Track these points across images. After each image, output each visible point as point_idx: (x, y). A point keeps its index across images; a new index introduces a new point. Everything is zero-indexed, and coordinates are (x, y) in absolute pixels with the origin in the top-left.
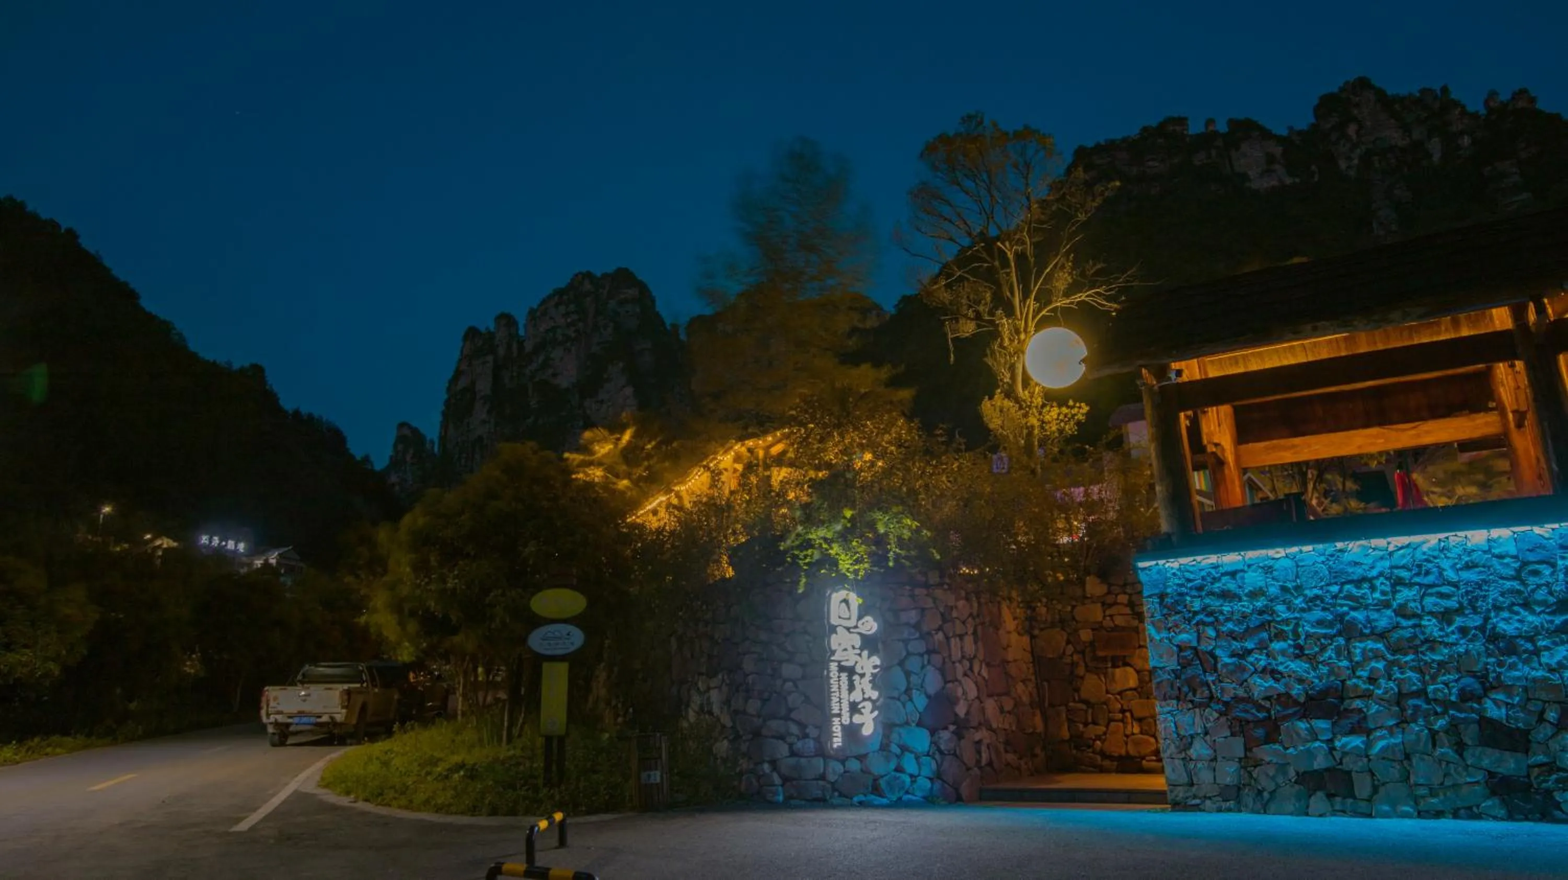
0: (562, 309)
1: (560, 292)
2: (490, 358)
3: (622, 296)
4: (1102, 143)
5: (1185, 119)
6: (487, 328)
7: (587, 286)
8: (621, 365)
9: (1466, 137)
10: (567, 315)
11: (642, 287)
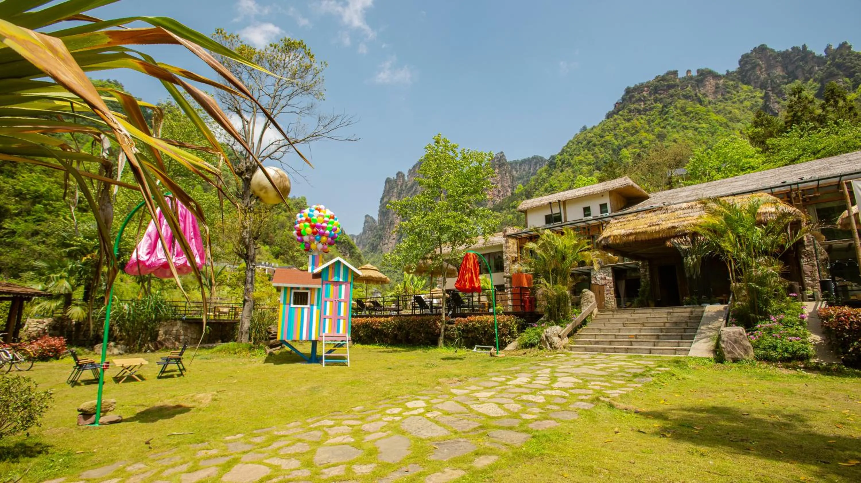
1: (420, 162)
5: (677, 71)
6: (394, 178)
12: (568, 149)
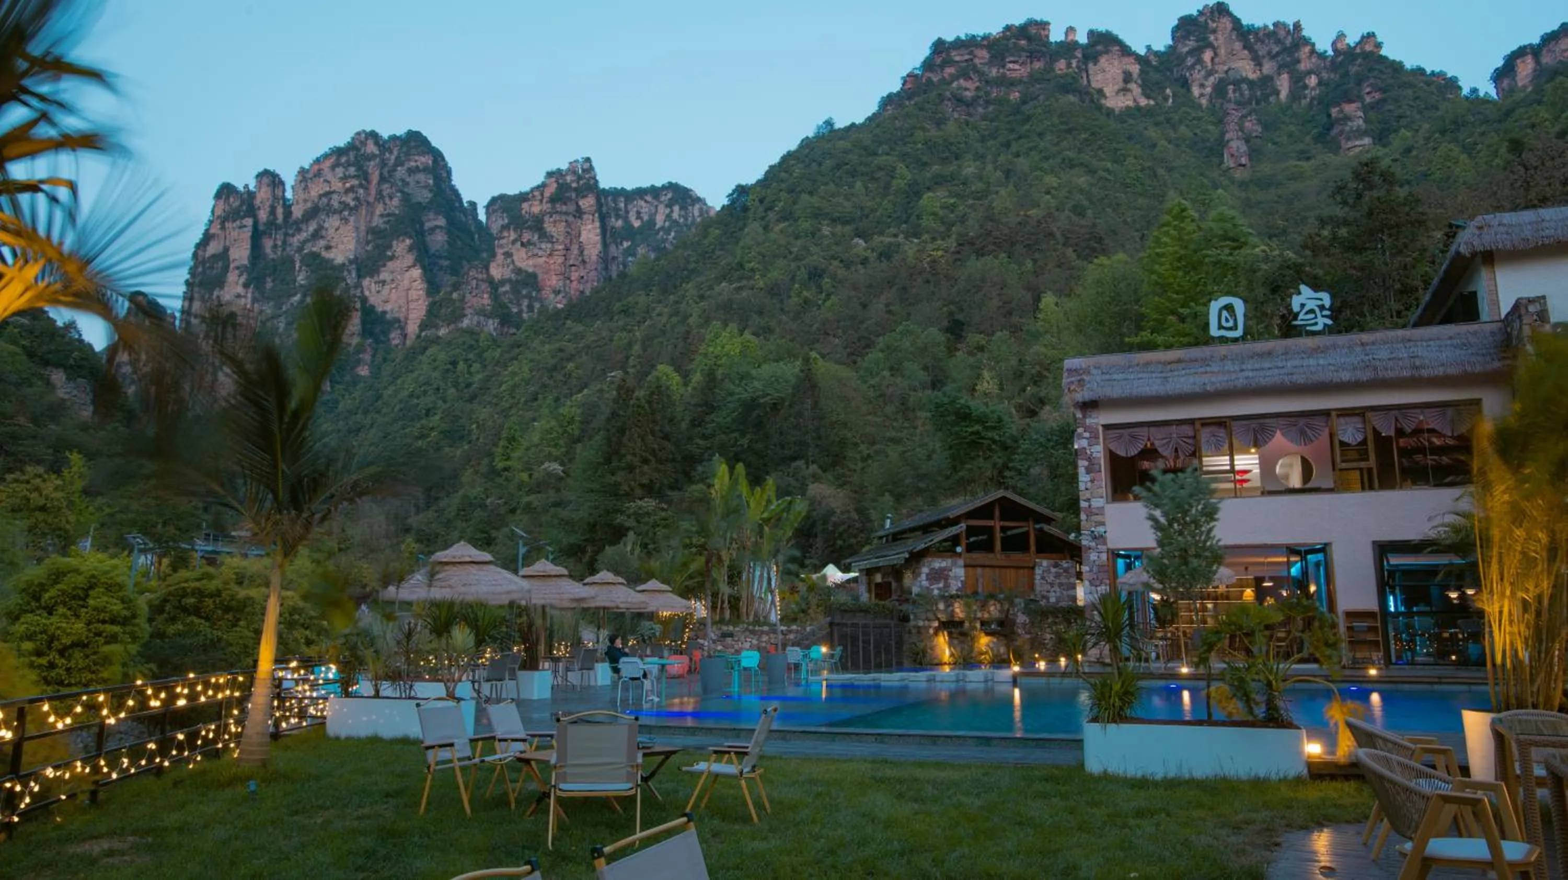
0: (340, 171)
1: (338, 152)
2: (249, 222)
3: (413, 164)
4: (963, 37)
5: (1048, 24)
6: (246, 186)
7: (371, 148)
8: (408, 242)
9: (1313, 76)
10: (344, 179)
11: (438, 156)
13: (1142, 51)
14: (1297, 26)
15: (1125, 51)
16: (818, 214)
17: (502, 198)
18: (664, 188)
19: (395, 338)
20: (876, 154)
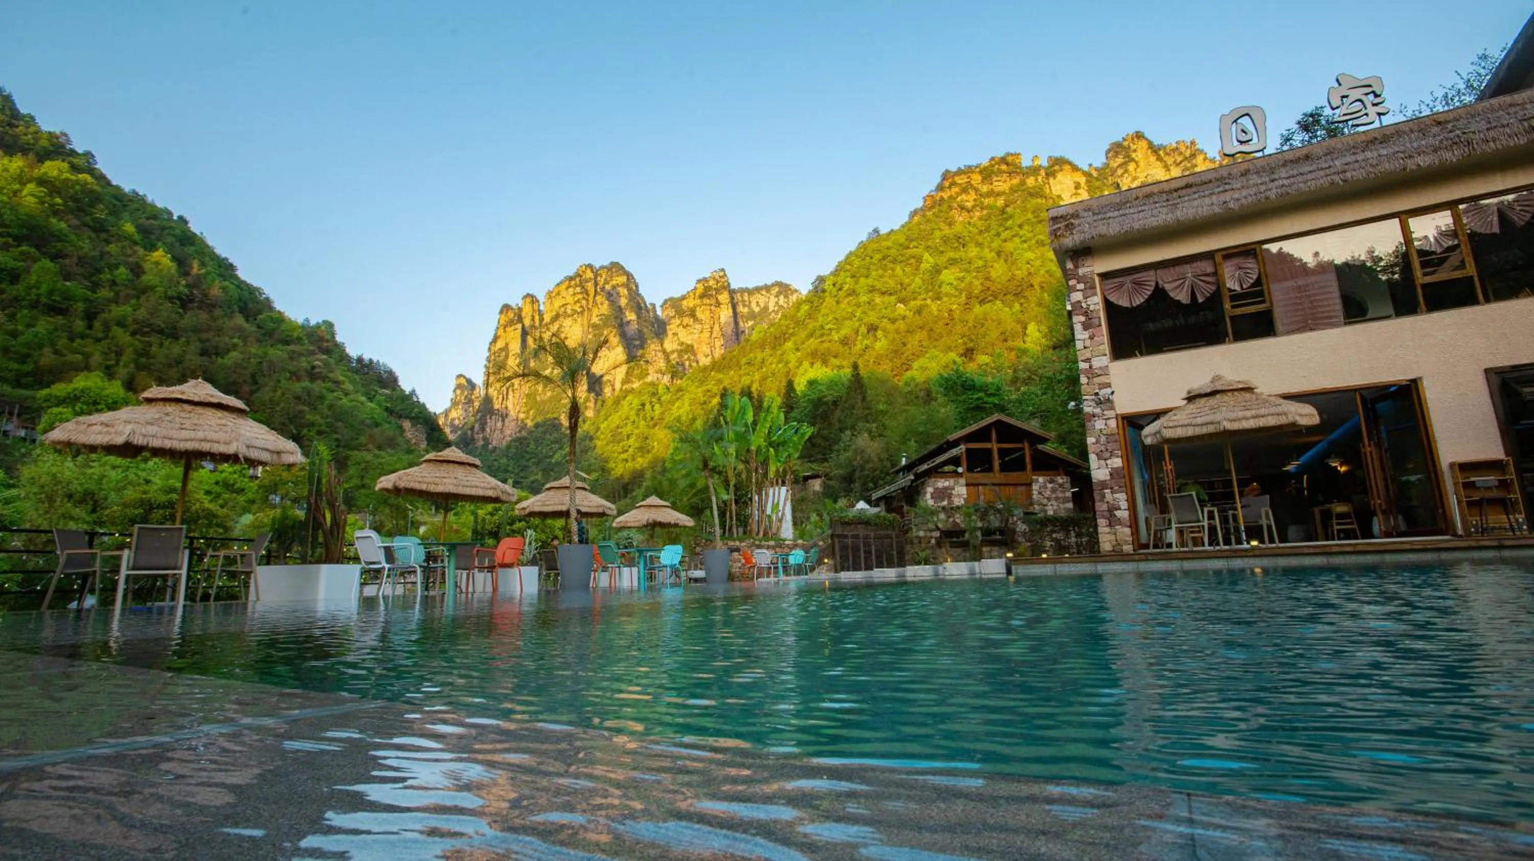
0: (571, 290)
1: (569, 279)
2: (519, 326)
3: (615, 282)
4: (962, 167)
5: (1020, 155)
6: (517, 305)
8: (615, 331)
10: (574, 295)
11: (629, 276)
12: (848, 267)
13: (1086, 168)
14: (1193, 143)
15: (1075, 168)
16: (872, 290)
17: (671, 299)
18: (773, 285)
19: (607, 391)
20: (908, 248)
